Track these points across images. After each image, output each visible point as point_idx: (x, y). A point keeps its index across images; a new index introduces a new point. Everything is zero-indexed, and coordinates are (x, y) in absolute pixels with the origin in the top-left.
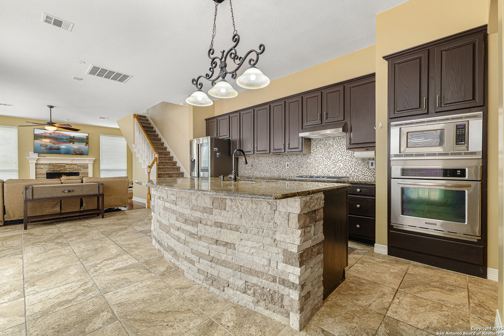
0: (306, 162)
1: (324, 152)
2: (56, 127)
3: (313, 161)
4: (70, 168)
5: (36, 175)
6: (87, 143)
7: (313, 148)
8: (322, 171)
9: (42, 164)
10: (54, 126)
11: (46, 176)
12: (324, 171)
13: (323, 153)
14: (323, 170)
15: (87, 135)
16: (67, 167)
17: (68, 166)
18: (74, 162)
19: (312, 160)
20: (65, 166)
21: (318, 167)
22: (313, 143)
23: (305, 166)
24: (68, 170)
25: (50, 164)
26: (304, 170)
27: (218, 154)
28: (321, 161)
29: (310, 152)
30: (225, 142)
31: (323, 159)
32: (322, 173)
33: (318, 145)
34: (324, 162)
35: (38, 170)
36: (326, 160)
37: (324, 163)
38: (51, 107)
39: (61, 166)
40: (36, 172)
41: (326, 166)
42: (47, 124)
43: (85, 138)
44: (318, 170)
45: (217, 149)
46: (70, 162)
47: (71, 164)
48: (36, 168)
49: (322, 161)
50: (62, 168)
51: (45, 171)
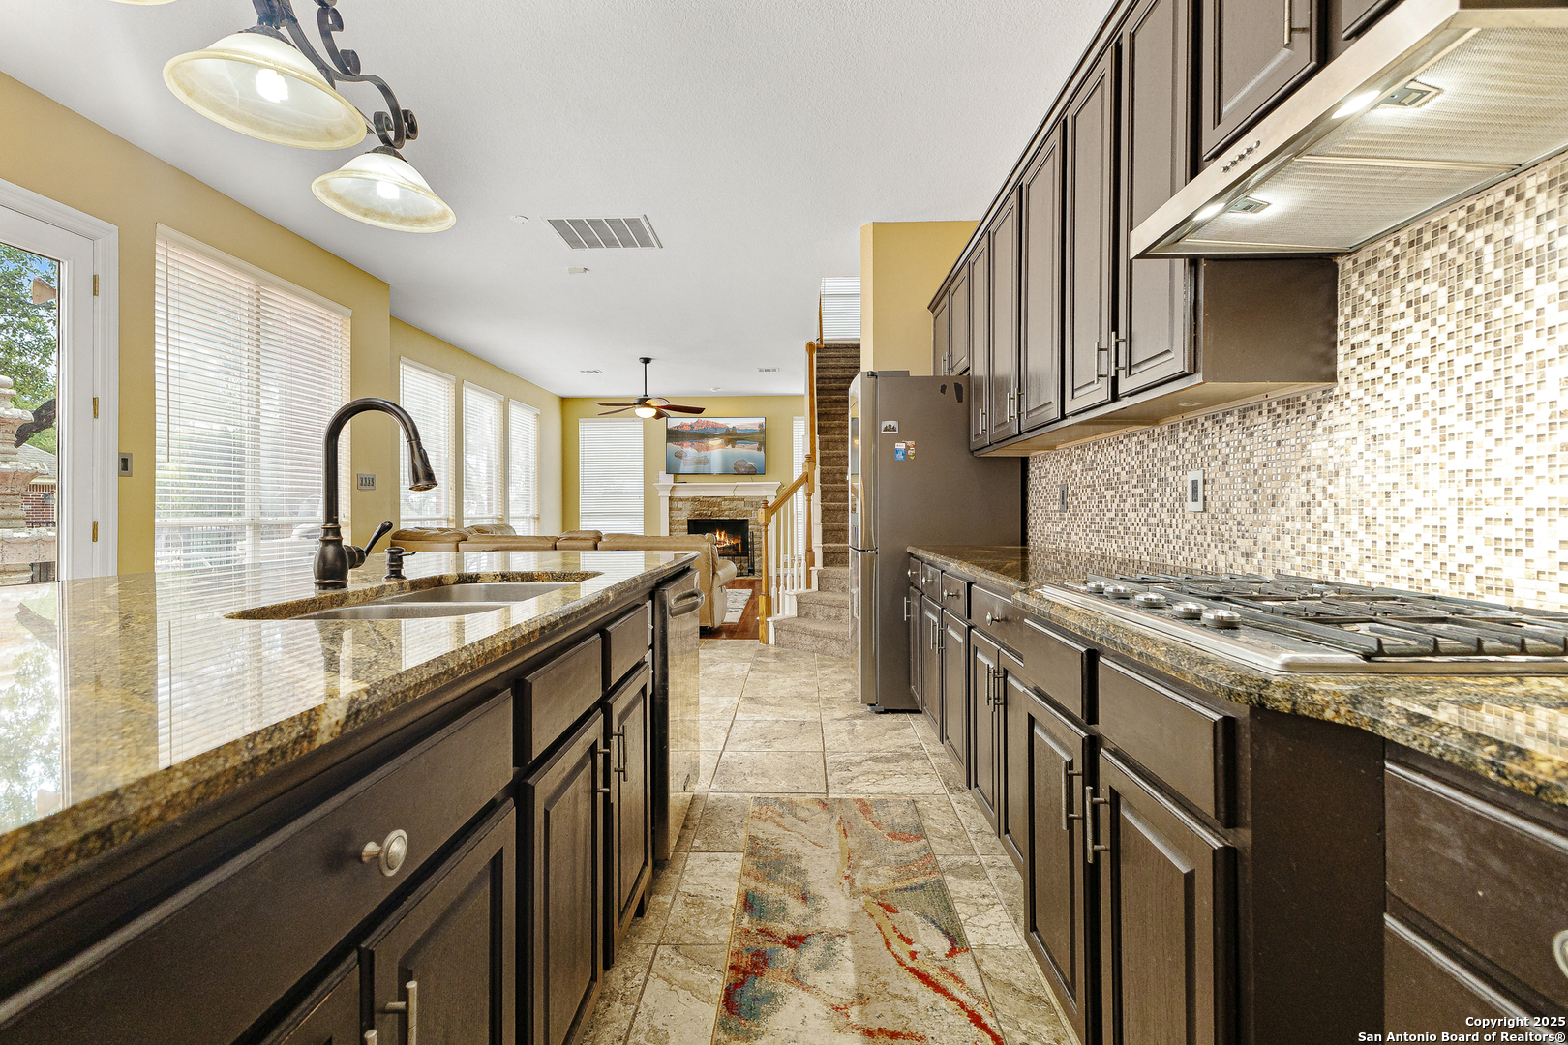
0: (1303, 462)
1: (1451, 345)
2: (653, 407)
3: (1355, 449)
4: (730, 509)
5: (670, 524)
6: (762, 445)
7: (1353, 329)
8: (1427, 537)
9: (681, 500)
10: (649, 406)
11: (686, 527)
12: (1451, 538)
13: (1442, 356)
14: (1440, 531)
15: (762, 420)
16: (725, 505)
17: (727, 503)
18: (739, 494)
19: (1340, 436)
20: (720, 504)
21: (1395, 499)
22: (1352, 283)
23: (1295, 493)
24: (726, 513)
25: (694, 500)
26: (1288, 525)
27: (901, 446)
28: (1416, 442)
29: (1325, 370)
30: (943, 389)
31: (1442, 420)
32: (1435, 565)
33: (1396, 292)
34: (1450, 446)
35: (674, 513)
36: (1470, 425)
37: (1451, 465)
38: (647, 361)
39: (714, 505)
40: (670, 517)
41: (1470, 493)
42: (639, 404)
43: (757, 428)
44: (1395, 528)
45: (894, 423)
46: (728, 494)
47: (732, 500)
48: (670, 509)
49: (1435, 438)
50: (716, 509)
51: (684, 515)
